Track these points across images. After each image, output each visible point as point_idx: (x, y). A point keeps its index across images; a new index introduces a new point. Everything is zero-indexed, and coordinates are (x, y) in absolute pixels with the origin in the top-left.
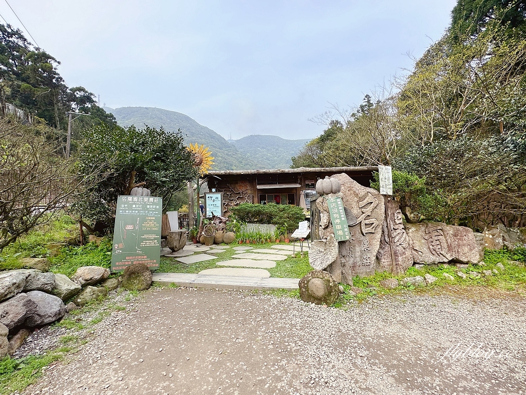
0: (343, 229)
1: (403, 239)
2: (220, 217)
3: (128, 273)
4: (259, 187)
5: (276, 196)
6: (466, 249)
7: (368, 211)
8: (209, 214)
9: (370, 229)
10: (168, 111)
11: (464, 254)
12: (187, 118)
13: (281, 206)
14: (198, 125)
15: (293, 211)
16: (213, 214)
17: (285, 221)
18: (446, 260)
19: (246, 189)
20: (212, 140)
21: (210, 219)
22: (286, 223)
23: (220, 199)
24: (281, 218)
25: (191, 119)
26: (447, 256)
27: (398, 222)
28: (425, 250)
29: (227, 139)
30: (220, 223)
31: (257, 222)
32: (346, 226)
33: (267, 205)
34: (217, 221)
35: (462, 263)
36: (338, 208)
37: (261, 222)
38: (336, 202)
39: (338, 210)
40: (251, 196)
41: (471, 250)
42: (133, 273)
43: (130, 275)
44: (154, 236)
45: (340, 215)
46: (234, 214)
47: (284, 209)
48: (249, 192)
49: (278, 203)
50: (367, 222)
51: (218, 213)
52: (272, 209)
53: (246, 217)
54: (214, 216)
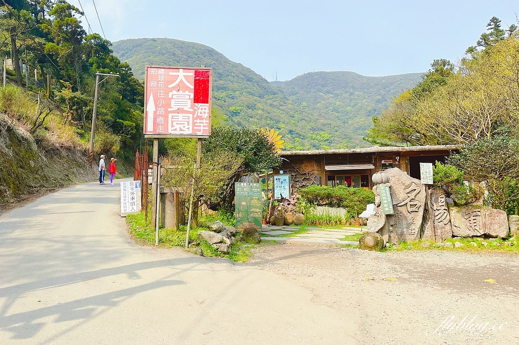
0: (389, 207)
1: (443, 217)
2: (289, 199)
4: (328, 168)
5: (347, 177)
6: (496, 226)
7: (412, 195)
8: (277, 196)
9: (414, 209)
10: (183, 43)
11: (494, 230)
12: (211, 52)
13: (352, 189)
14: (227, 61)
15: (364, 194)
16: (281, 196)
17: (355, 205)
18: (479, 235)
19: (313, 170)
20: (249, 83)
21: (278, 201)
22: (356, 207)
23: (288, 180)
24: (352, 201)
25: (217, 53)
26: (480, 231)
27: (440, 204)
28: (463, 226)
29: (269, 80)
30: (289, 204)
31: (326, 204)
32: (391, 205)
33: (337, 188)
34: (286, 203)
35: (492, 237)
36: (386, 193)
37: (331, 205)
38: (385, 189)
39: (386, 194)
40: (319, 177)
41: (500, 227)
42: (249, 233)
43: (247, 234)
44: (258, 210)
45: (387, 198)
46: (302, 196)
47: (355, 193)
48: (316, 172)
49: (349, 186)
50: (412, 203)
51: (286, 195)
52: (342, 192)
53: (314, 200)
54: (282, 198)
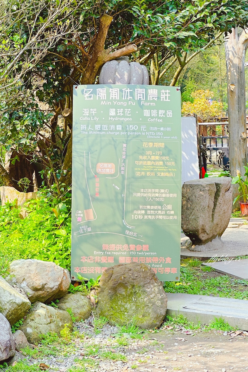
3: (111, 284)
42: (123, 284)
43: (115, 289)
